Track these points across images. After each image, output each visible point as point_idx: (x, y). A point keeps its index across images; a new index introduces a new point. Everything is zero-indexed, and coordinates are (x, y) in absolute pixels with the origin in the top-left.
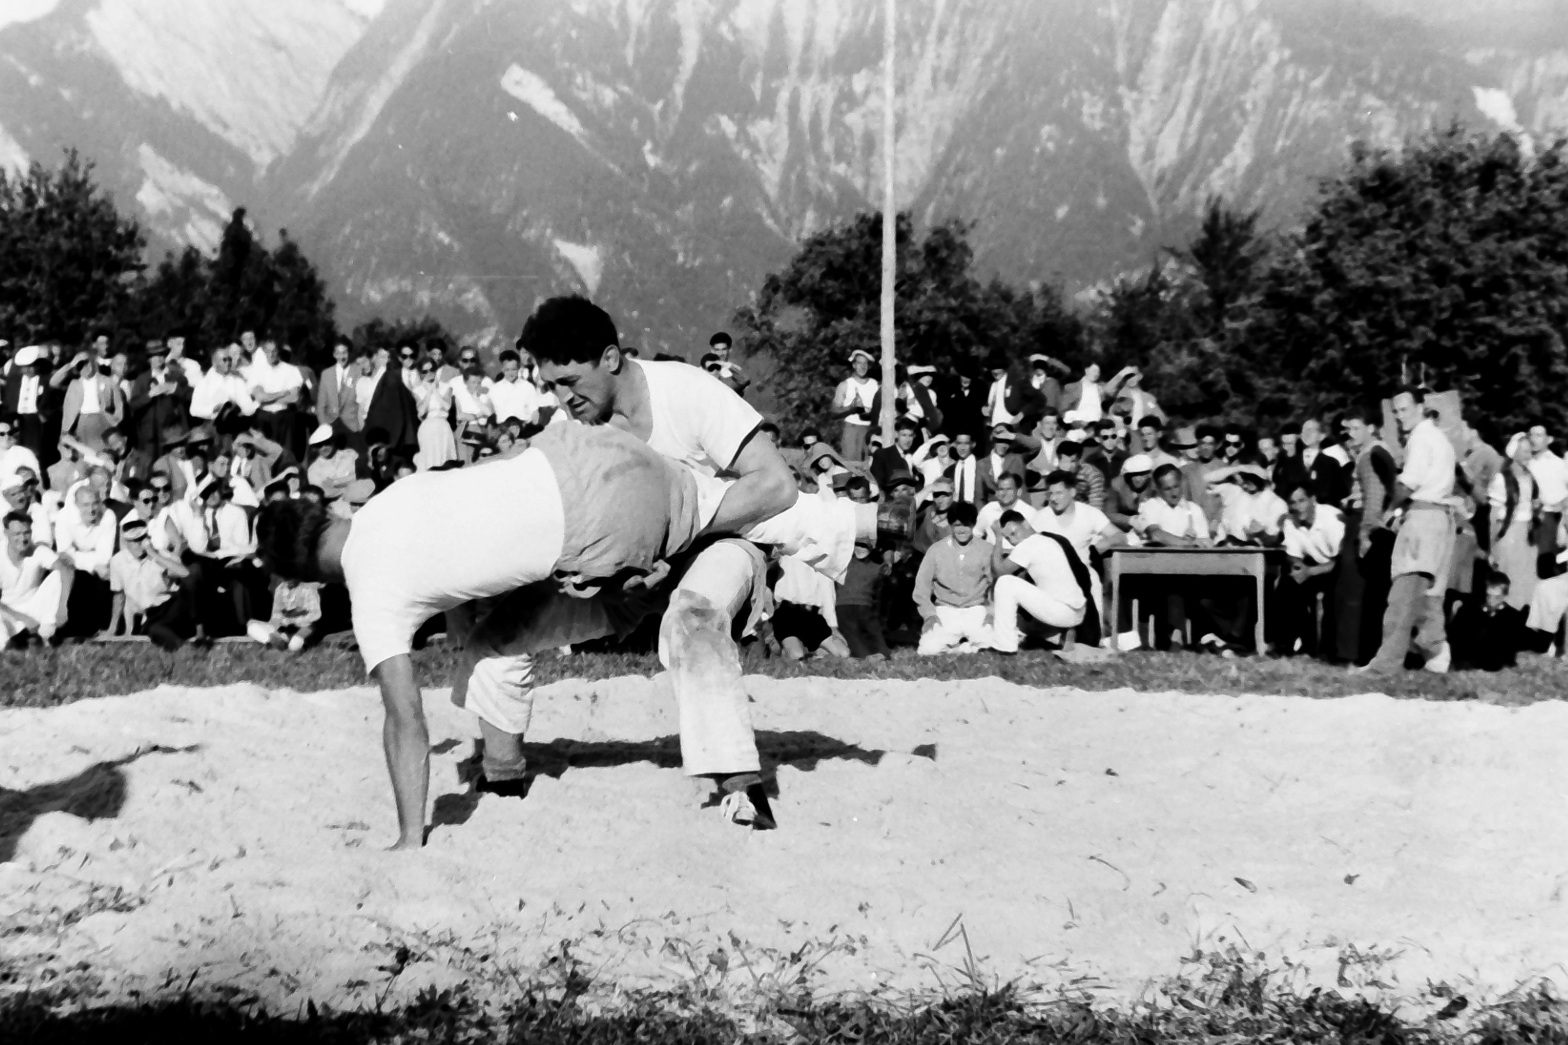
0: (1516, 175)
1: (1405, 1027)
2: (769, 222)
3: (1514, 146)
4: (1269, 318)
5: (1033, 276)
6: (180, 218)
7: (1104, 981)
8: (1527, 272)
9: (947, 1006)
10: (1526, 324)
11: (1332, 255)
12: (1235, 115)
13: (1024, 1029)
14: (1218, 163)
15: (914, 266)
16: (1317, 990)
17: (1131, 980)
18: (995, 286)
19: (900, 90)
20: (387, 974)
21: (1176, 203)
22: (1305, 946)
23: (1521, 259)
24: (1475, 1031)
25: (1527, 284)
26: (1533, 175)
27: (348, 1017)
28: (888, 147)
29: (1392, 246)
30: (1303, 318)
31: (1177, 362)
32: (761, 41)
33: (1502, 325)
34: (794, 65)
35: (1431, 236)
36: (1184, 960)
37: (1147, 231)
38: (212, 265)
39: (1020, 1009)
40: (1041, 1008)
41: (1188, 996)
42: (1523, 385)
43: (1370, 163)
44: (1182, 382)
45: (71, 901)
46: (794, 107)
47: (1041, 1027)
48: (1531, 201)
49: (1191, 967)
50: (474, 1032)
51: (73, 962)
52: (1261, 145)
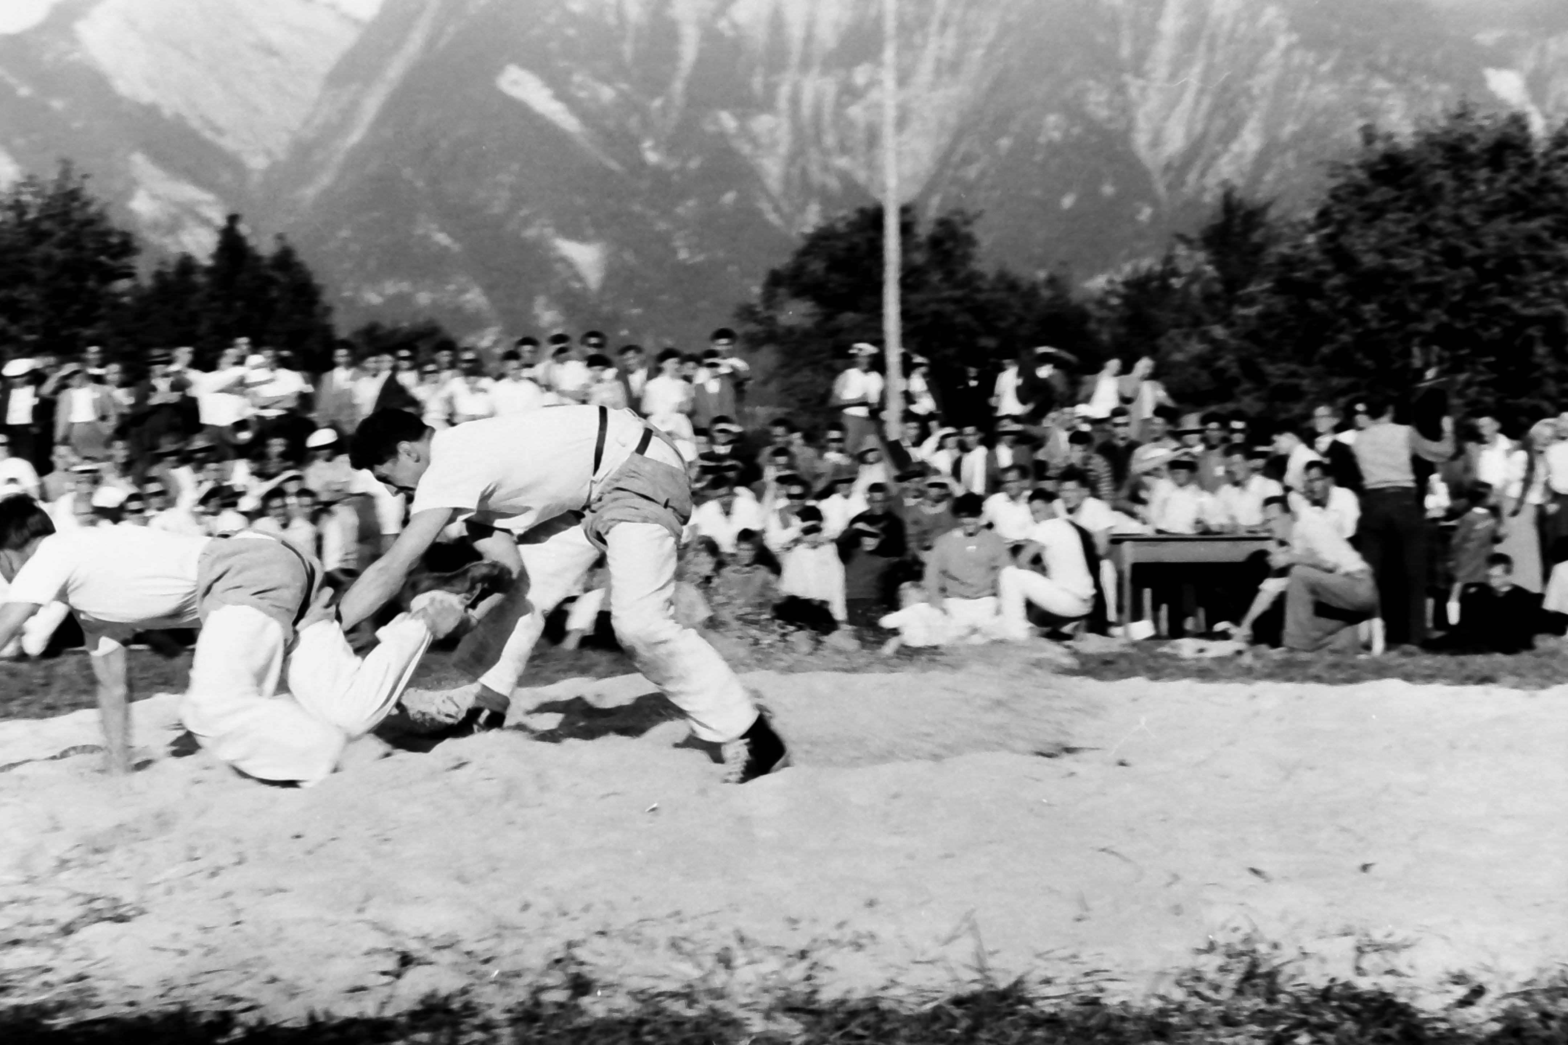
0: (1528, 155)
1: (1422, 1016)
2: (773, 218)
3: (1524, 128)
4: (1279, 303)
5: (1041, 265)
6: (174, 227)
7: (1116, 973)
8: (1541, 252)
9: (958, 1002)
10: (1539, 305)
11: (1345, 240)
12: (1243, 100)
13: (1035, 1022)
14: (1226, 150)
15: (919, 258)
16: (1333, 980)
17: (1143, 972)
18: (1002, 276)
19: (903, 80)
20: (386, 979)
21: (1185, 190)
22: (1322, 936)
23: (1533, 240)
24: (1494, 1020)
25: (1541, 265)
26: (1545, 155)
27: (350, 1022)
28: (889, 139)
29: (1402, 229)
30: (1314, 303)
31: (1188, 348)
32: (760, 36)
33: (1516, 306)
34: (794, 59)
35: (1444, 218)
36: (1199, 951)
37: (1155, 218)
38: (208, 271)
39: (1029, 1002)
40: (1054, 1001)
41: (1202, 988)
42: (1539, 366)
43: (1380, 146)
44: (1192, 370)
45: (67, 913)
46: (795, 101)
47: (1053, 1022)
48: (1544, 181)
49: (1204, 958)
50: (478, 1036)
51: (69, 973)
52: (1270, 129)
